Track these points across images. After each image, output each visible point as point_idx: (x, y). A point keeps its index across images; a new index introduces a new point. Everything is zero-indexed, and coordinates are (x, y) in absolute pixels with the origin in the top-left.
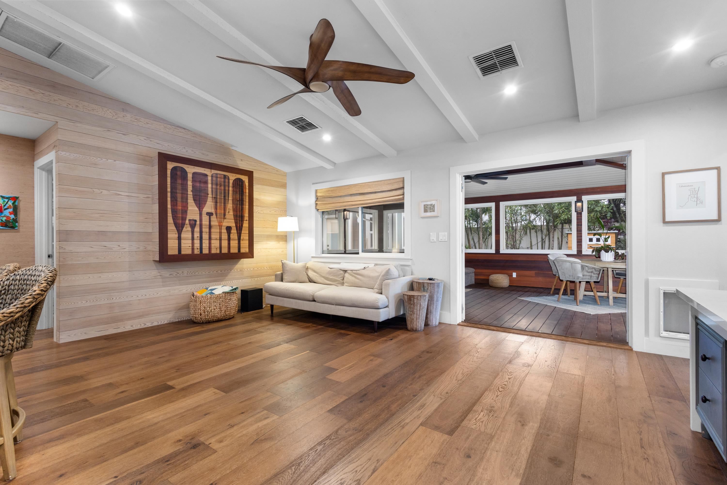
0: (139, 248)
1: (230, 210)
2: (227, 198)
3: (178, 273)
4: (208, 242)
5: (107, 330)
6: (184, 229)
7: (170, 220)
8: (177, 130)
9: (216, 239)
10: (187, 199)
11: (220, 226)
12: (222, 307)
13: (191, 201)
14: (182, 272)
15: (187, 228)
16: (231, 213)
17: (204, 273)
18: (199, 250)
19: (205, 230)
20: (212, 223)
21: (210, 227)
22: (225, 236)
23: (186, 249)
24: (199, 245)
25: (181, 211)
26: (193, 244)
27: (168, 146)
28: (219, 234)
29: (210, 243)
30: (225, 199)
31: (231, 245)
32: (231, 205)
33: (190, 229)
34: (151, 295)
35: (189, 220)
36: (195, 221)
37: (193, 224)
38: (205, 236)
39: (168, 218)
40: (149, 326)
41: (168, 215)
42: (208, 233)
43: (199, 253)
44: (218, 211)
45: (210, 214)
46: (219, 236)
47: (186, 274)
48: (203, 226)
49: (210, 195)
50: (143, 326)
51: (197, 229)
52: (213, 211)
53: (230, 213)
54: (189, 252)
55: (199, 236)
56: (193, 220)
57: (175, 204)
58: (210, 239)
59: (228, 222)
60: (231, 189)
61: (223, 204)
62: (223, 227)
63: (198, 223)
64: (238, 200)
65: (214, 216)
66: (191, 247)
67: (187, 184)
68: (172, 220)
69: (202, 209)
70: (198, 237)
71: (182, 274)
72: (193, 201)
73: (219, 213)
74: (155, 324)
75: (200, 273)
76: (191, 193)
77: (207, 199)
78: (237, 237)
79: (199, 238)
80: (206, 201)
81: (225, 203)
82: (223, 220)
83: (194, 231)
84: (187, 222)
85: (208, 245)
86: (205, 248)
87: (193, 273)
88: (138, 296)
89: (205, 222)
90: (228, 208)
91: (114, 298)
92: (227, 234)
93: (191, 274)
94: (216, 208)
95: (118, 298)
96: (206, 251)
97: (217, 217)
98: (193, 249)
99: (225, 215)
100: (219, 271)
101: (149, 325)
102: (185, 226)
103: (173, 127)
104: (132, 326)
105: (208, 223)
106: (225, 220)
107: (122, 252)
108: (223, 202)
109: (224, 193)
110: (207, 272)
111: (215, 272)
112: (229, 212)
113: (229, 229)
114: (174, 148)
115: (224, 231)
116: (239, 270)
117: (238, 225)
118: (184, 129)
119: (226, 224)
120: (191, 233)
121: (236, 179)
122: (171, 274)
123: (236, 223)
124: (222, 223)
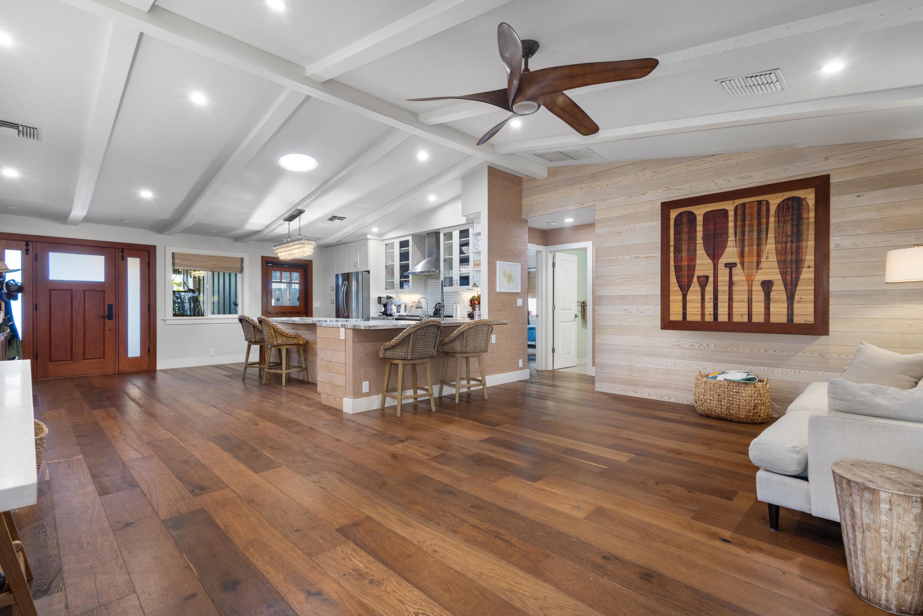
0: (656, 312)
1: (770, 255)
2: (764, 236)
3: (702, 345)
4: (727, 306)
5: (628, 391)
6: (691, 288)
7: (673, 279)
8: (702, 162)
9: (742, 301)
10: (695, 250)
11: (750, 282)
12: (723, 400)
13: (701, 251)
14: (707, 344)
15: (695, 287)
16: (773, 258)
17: (742, 350)
18: (712, 317)
19: (723, 288)
20: (735, 278)
21: (731, 283)
22: (759, 296)
23: (694, 315)
24: (712, 310)
25: (687, 266)
26: (703, 307)
27: (691, 187)
28: (747, 293)
29: (730, 307)
30: (759, 239)
31: (772, 309)
32: (774, 246)
33: (699, 288)
34: (668, 365)
35: (699, 277)
36: (707, 277)
37: (703, 281)
38: (723, 298)
39: (671, 277)
40: (666, 401)
41: (671, 273)
42: (727, 293)
43: (712, 320)
44: (746, 259)
45: (730, 266)
46: (747, 297)
47: (712, 348)
48: (719, 284)
49: (731, 238)
50: (659, 398)
51: (709, 288)
52: (737, 260)
53: (769, 260)
54: (698, 318)
55: (712, 297)
56: (704, 276)
57: (679, 259)
58: (731, 300)
59: (767, 274)
60: (772, 219)
61: (755, 247)
62: (754, 283)
63: (711, 279)
64: (789, 233)
65: (739, 266)
66: (700, 313)
67: (695, 231)
68: (675, 279)
69: (718, 259)
70: (710, 298)
71: (706, 347)
72: (704, 252)
73: (748, 262)
74: (673, 400)
75: (735, 349)
76: (702, 241)
77: (727, 243)
78: (786, 297)
79: (712, 300)
80: (725, 247)
81: (759, 245)
82: (756, 271)
83: (705, 290)
84: (695, 279)
85: (727, 310)
86: (722, 314)
87: (724, 348)
88: (655, 364)
89: (723, 277)
90: (766, 252)
91: (633, 362)
92: (763, 293)
93: (720, 348)
94: (742, 255)
95: (636, 362)
96: (723, 317)
97: (743, 268)
98: (703, 315)
99: (758, 263)
100: (771, 351)
101: (666, 399)
102: (693, 285)
103: (697, 160)
104: (649, 394)
105: (727, 279)
106: (759, 271)
107: (641, 316)
108: (755, 242)
109: (758, 230)
110: (747, 350)
111: (763, 351)
112: (767, 258)
113: (767, 286)
114: (698, 186)
115: (757, 288)
116: (816, 354)
117: (789, 277)
118: (713, 156)
119: (760, 277)
120: (700, 294)
121: (784, 201)
122: (692, 345)
123: (783, 274)
124: (753, 277)
